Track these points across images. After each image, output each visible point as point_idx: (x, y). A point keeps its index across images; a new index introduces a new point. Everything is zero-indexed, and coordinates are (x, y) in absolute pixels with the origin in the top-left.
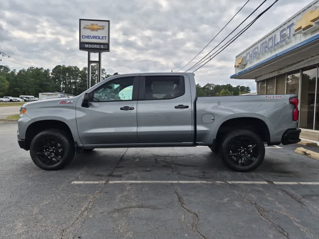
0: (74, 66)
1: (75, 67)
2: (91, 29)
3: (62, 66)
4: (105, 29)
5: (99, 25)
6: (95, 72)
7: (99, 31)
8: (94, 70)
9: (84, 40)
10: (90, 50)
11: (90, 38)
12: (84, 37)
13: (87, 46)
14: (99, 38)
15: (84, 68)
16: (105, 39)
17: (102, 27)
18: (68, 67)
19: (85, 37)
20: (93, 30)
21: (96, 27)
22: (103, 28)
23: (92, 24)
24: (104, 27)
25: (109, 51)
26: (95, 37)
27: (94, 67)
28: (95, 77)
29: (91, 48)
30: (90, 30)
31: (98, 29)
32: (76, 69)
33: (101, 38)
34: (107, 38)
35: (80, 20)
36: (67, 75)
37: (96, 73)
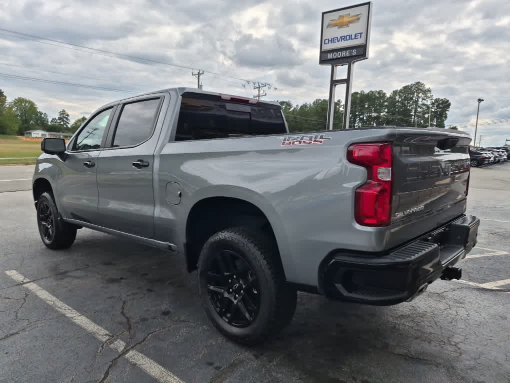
0: (378, 91)
1: (379, 93)
2: (338, 25)
3: (360, 92)
4: (361, 20)
5: (352, 14)
6: (412, 96)
7: (350, 25)
8: (411, 94)
9: (327, 47)
10: (334, 62)
11: (336, 41)
12: (327, 41)
13: (330, 56)
14: (350, 37)
15: (394, 91)
16: (361, 37)
17: (356, 17)
18: (368, 93)
19: (329, 41)
20: (341, 25)
21: (346, 19)
22: (358, 19)
23: (341, 17)
24: (359, 16)
25: (367, 58)
26: (343, 38)
27: (412, 87)
28: (412, 104)
29: (337, 59)
30: (336, 27)
31: (350, 22)
32: (381, 95)
33: (353, 37)
34: (364, 35)
35: (323, 13)
36: (366, 106)
37: (414, 98)
